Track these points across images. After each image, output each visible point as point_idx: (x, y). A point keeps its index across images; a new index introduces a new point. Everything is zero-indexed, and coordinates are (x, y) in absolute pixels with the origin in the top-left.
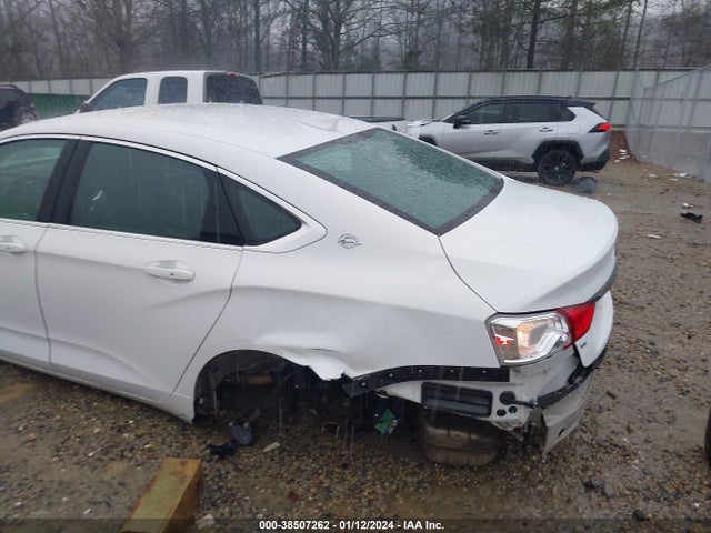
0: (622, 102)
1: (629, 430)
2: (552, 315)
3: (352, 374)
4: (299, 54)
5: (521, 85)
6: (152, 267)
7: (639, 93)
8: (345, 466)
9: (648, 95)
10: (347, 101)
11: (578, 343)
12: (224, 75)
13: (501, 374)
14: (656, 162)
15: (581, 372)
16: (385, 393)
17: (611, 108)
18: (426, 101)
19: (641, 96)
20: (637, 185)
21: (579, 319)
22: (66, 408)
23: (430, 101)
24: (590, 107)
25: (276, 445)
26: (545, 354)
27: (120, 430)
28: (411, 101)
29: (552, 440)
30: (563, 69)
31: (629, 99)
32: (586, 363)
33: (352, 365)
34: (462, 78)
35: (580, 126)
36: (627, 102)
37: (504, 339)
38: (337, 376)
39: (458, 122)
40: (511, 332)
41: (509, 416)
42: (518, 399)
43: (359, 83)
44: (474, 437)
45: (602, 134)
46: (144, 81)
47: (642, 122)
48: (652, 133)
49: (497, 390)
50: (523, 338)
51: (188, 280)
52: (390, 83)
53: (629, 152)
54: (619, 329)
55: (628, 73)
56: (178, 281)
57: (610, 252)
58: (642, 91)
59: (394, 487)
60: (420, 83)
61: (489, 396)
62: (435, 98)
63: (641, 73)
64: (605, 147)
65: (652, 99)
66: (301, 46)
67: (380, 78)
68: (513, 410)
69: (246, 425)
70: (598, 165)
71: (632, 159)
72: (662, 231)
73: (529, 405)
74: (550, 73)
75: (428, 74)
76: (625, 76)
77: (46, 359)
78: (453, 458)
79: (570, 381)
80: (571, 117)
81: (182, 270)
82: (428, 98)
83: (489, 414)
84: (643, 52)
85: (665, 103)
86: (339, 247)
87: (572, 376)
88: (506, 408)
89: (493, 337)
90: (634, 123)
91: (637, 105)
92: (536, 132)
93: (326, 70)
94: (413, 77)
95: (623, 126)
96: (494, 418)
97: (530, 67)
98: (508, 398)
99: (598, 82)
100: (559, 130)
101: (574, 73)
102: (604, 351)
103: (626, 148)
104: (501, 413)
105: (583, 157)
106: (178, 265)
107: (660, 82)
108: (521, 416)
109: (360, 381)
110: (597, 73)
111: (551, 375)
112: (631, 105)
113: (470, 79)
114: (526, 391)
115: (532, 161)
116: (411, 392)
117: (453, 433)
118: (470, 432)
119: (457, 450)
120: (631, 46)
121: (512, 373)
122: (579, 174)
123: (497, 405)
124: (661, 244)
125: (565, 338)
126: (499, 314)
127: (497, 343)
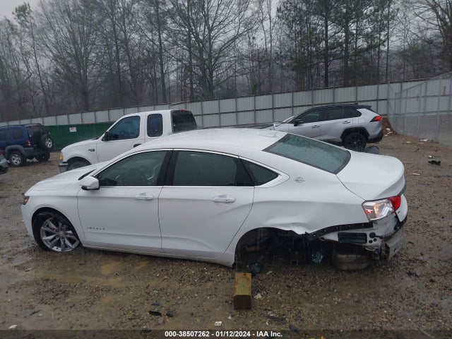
0: (383, 101)
1: (422, 254)
2: (386, 200)
3: (309, 232)
4: (188, 90)
5: (324, 97)
6: (216, 199)
7: (392, 96)
9: (398, 96)
10: (222, 115)
11: (397, 211)
13: (369, 225)
14: (408, 134)
15: (399, 225)
16: (323, 238)
17: (377, 105)
18: (268, 111)
19: (394, 97)
20: (400, 148)
21: (395, 202)
22: (172, 267)
23: (271, 110)
24: (369, 108)
25: (271, 272)
26: (385, 215)
28: (259, 112)
29: (392, 253)
30: (346, 85)
31: (386, 100)
32: (401, 220)
33: (309, 228)
34: (288, 96)
35: (365, 119)
36: (386, 101)
37: (369, 211)
39: (296, 122)
40: (372, 208)
41: (374, 243)
42: (377, 235)
43: (228, 104)
45: (377, 122)
46: (138, 118)
47: (397, 112)
48: (404, 117)
49: (368, 232)
50: (376, 210)
51: (233, 202)
52: (246, 103)
53: (392, 130)
54: (410, 210)
55: (383, 85)
56: (229, 202)
57: (402, 177)
58: (394, 94)
60: (264, 101)
61: (365, 235)
62: (273, 109)
63: (391, 85)
64: (380, 129)
65: (400, 99)
66: (189, 86)
67: (240, 100)
68: (375, 240)
69: (256, 264)
70: (378, 139)
71: (394, 133)
72: (420, 171)
73: (381, 237)
74: (339, 89)
75: (268, 96)
76: (383, 87)
78: (352, 267)
79: (395, 228)
80: (359, 114)
81: (229, 198)
82: (269, 109)
83: (366, 242)
84: (391, 72)
85: (408, 100)
86: (296, 182)
87: (396, 226)
88: (372, 239)
89: (365, 210)
90: (392, 113)
91: (392, 102)
92: (341, 124)
93: (208, 99)
94: (259, 99)
95: (386, 115)
96: (368, 244)
97: (326, 86)
98: (373, 235)
99: (367, 92)
100: (354, 122)
101: (353, 88)
102: (406, 217)
103: (390, 127)
104: (371, 242)
105: (369, 135)
106: (228, 196)
107: (404, 89)
108: (378, 242)
109: (312, 235)
110: (366, 87)
111: (388, 225)
112: (388, 102)
113: (293, 96)
114: (379, 231)
115: (341, 140)
116: (333, 237)
117: (350, 256)
118: (357, 255)
119: (352, 263)
120: (383, 69)
121: (374, 224)
122: (368, 145)
123: (369, 239)
124: (421, 178)
125: (391, 209)
126: (366, 201)
127: (367, 213)
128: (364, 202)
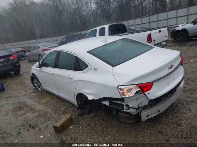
1: (186, 119)
2: (135, 86)
6: (67, 76)
8: (103, 120)
11: (146, 93)
12: (115, 24)
16: (102, 103)
26: (133, 95)
27: (66, 109)
29: (144, 118)
37: (121, 91)
38: (92, 99)
39: (194, 23)
40: (122, 89)
42: (130, 106)
44: (128, 116)
46: (96, 30)
51: (72, 79)
56: (70, 79)
59: (110, 126)
61: (123, 105)
66: (155, 6)
68: (129, 109)
73: (133, 108)
77: (58, 94)
78: (124, 120)
83: (123, 109)
87: (149, 101)
89: (119, 91)
96: (125, 110)
98: (127, 106)
104: (127, 109)
106: (71, 76)
108: (131, 111)
109: (96, 100)
116: (107, 103)
119: (124, 118)
121: (125, 99)
123: (125, 108)
126: (119, 85)
127: (120, 92)
128: (118, 86)
